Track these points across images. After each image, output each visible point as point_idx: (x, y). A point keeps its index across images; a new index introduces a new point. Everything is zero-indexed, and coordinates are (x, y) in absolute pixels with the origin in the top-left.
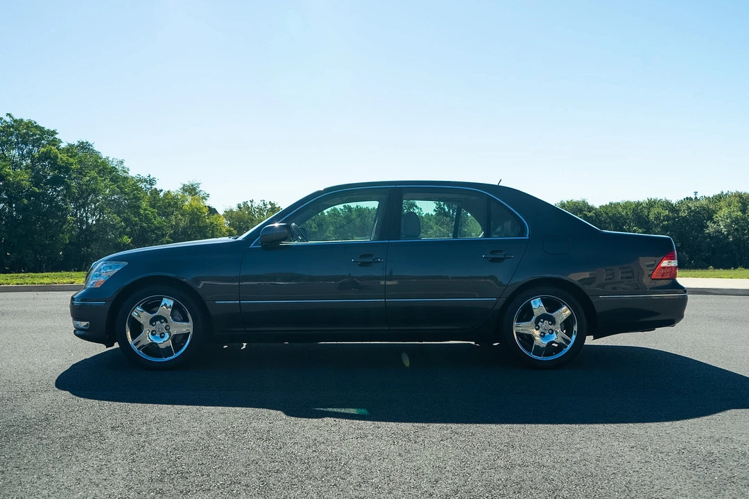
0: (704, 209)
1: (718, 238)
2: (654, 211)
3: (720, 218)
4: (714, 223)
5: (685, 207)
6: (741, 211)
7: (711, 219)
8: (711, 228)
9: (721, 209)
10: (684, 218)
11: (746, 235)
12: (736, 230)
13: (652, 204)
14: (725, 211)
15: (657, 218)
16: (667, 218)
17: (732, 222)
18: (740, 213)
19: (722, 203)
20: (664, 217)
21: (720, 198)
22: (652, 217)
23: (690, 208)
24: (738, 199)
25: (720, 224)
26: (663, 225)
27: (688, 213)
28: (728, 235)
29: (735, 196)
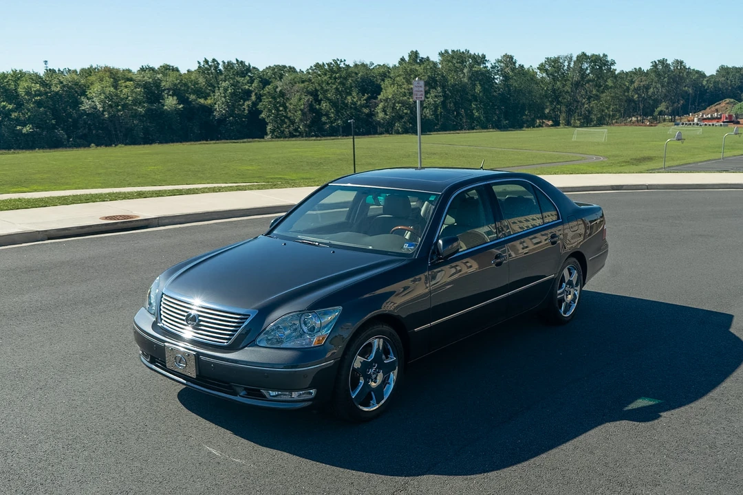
0: (76, 84)
1: (94, 115)
2: (23, 85)
3: (94, 95)
4: (88, 99)
5: (56, 81)
6: (113, 86)
7: (83, 93)
8: (86, 105)
9: (92, 84)
10: (57, 93)
11: (120, 111)
12: (110, 106)
13: (18, 76)
14: (97, 88)
15: (28, 93)
16: (39, 93)
17: (106, 98)
18: (112, 89)
19: (93, 78)
20: (35, 91)
21: (88, 72)
22: (21, 91)
23: (62, 83)
24: (108, 74)
25: (94, 100)
26: (36, 101)
27: (61, 88)
28: (104, 111)
29: (105, 70)
